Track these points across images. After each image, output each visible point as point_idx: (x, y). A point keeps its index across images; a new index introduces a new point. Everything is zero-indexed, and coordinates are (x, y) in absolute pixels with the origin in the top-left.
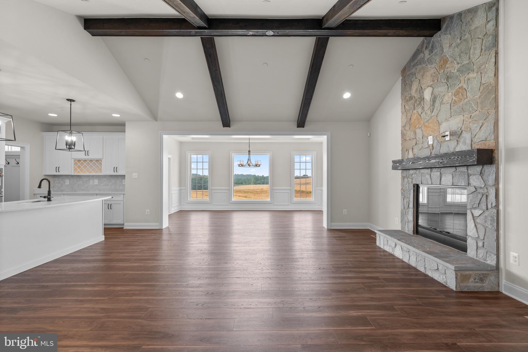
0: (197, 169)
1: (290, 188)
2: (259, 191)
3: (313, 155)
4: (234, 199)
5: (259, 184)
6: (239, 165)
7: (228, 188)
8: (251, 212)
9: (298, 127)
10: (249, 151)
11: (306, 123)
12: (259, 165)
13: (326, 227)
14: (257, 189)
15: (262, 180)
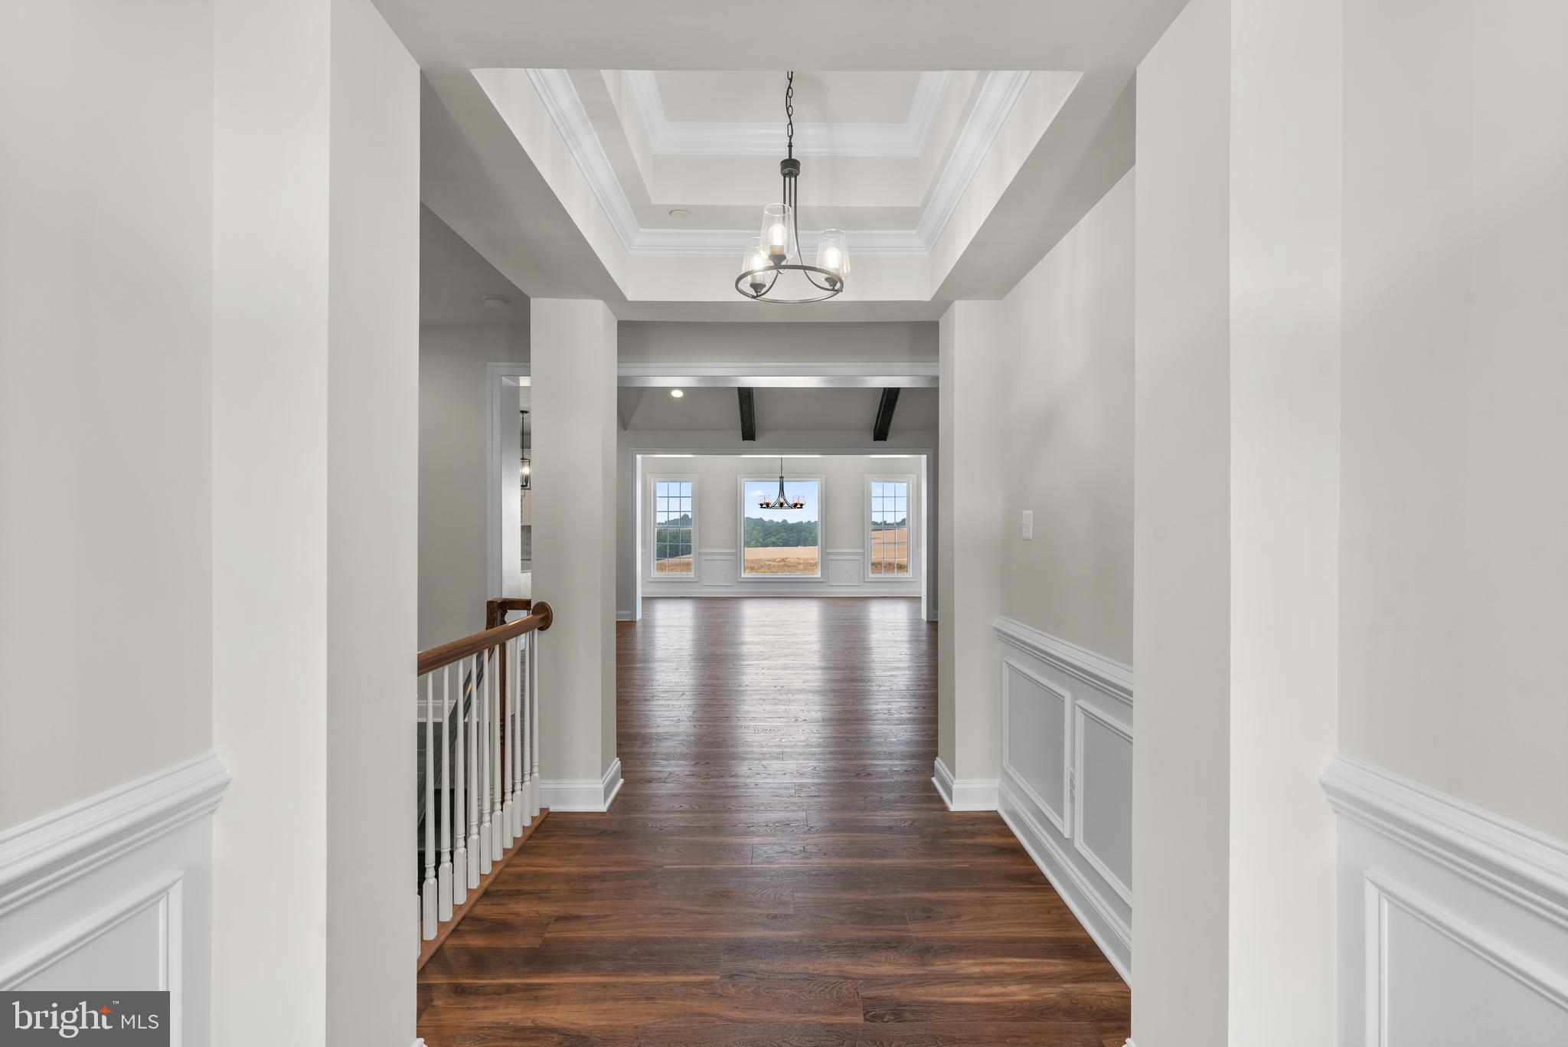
0: (668, 512)
1: (862, 551)
2: (774, 566)
3: (909, 481)
4: (745, 575)
5: (774, 544)
6: (761, 505)
7: (734, 551)
8: (782, 601)
9: (875, 439)
10: (782, 477)
11: (890, 433)
12: (802, 505)
13: (926, 620)
14: (769, 561)
15: (784, 534)
